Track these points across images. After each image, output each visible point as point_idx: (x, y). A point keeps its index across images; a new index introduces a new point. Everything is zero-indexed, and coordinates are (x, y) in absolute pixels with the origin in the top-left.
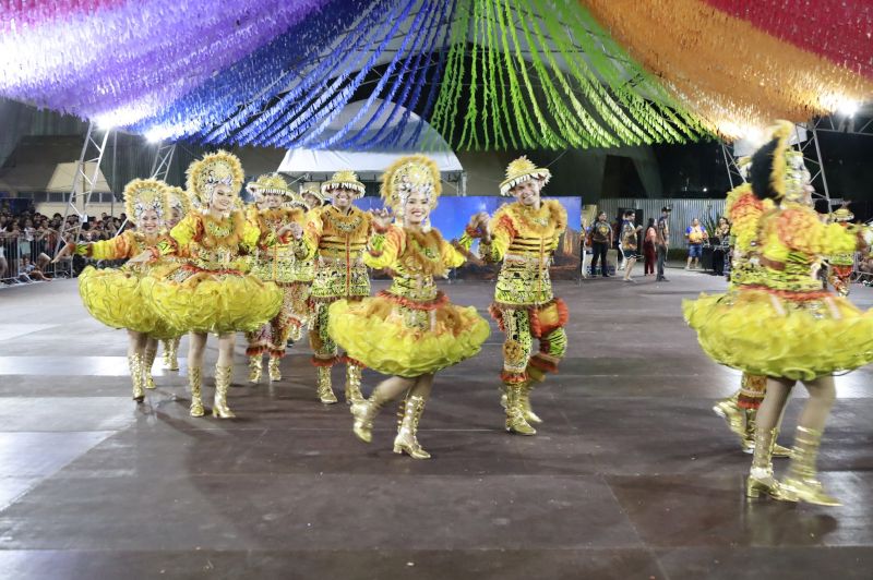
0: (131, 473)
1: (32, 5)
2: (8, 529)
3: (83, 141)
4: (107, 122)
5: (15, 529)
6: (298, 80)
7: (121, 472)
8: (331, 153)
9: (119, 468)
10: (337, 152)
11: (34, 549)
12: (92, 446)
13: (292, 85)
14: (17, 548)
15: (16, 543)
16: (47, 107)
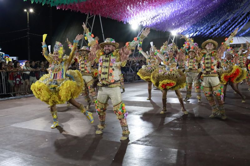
0: (180, 129)
1: (155, 1)
2: (148, 141)
3: (168, 39)
4: (174, 33)
5: (150, 140)
6: (232, 15)
7: (178, 129)
8: (244, 38)
9: (177, 128)
10: (246, 37)
11: (155, 146)
12: (170, 121)
13: (230, 17)
14: (150, 146)
15: (150, 144)
16: (159, 30)
